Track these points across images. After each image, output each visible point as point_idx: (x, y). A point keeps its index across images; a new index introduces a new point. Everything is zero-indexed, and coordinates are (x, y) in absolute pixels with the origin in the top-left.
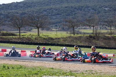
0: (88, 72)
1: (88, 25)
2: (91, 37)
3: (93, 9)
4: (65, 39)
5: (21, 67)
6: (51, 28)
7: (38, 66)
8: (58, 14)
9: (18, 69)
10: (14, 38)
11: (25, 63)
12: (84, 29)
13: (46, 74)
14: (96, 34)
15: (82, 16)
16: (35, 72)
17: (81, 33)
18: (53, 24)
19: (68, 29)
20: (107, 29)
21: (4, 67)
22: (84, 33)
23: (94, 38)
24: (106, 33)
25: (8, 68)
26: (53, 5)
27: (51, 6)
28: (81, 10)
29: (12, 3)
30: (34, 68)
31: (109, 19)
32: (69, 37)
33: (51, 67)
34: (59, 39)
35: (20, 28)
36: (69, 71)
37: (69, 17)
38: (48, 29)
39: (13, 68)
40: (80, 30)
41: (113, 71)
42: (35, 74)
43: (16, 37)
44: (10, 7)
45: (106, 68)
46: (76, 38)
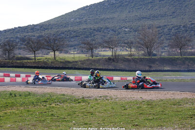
0: (102, 98)
1: (106, 47)
2: (110, 59)
3: (113, 30)
4: (83, 62)
5: (30, 94)
6: (70, 51)
7: (48, 92)
8: (77, 36)
9: (26, 96)
10: (29, 62)
11: (35, 89)
12: (104, 51)
13: (56, 101)
14: (115, 56)
15: (102, 38)
16: (44, 99)
17: (100, 55)
18: (71, 46)
19: (87, 52)
20: (127, 51)
21: (11, 94)
22: (104, 56)
23: (113, 61)
24: (126, 55)
25: (15, 96)
26: (71, 27)
27: (69, 28)
28: (100, 32)
29: (29, 25)
30: (44, 95)
31: (129, 40)
32: (87, 60)
33: (63, 93)
34: (76, 62)
35: (35, 52)
36: (81, 97)
37: (87, 39)
38: (67, 52)
39: (20, 95)
40: (100, 52)
41: (129, 96)
42: (44, 101)
43: (31, 61)
44: (26, 30)
45: (122, 93)
46: (94, 61)
